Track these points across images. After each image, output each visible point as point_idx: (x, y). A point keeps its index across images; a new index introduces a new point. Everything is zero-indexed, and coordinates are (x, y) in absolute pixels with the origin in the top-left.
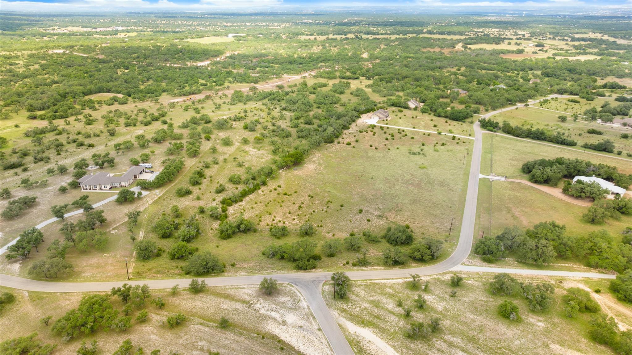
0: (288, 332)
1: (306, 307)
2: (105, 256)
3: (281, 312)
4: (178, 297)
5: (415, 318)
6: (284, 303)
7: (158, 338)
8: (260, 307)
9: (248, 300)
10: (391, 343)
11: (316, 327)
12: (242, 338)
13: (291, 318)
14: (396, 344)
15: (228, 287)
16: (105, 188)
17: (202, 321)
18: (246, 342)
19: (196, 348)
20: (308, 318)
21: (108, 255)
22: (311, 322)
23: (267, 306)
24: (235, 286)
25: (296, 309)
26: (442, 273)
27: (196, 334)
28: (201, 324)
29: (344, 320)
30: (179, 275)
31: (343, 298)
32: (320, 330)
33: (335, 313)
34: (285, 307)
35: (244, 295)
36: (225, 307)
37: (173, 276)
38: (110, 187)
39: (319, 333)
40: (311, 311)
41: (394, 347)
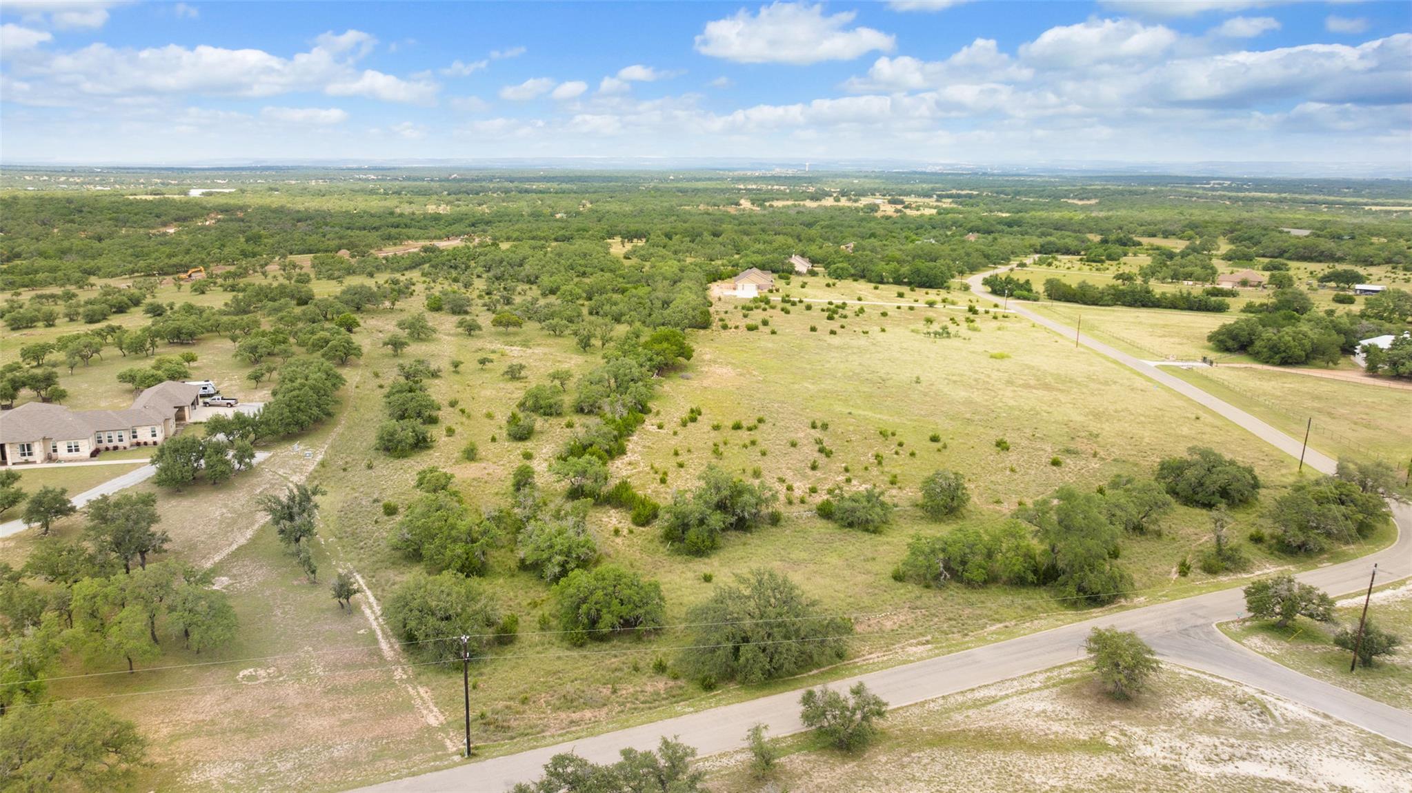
2: (250, 678)
16: (74, 455)
21: (262, 672)
24: (960, 699)
30: (674, 697)
31: (1370, 666)
37: (652, 704)
38: (93, 448)
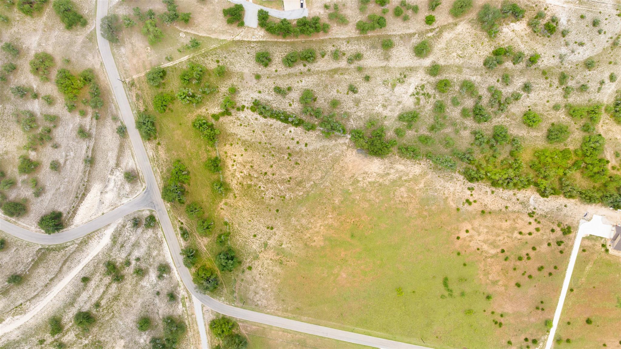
0: (95, 197)
1: (122, 203)
2: (147, 49)
3: (115, 189)
4: (113, 122)
5: (128, 268)
6: (124, 188)
7: (70, 129)
8: (117, 175)
9: (122, 166)
10: (100, 254)
11: (105, 212)
12: (80, 174)
13: (110, 196)
14: (101, 256)
15: (132, 149)
17: (91, 148)
18: (79, 177)
19: (67, 152)
20: (112, 206)
21: (149, 50)
22: (108, 208)
23: (119, 179)
24: (134, 153)
25: (119, 197)
26: (187, 289)
27: (79, 148)
28: (88, 148)
29: (115, 226)
32: (103, 214)
33: (120, 221)
34: (120, 189)
35: (126, 161)
36: (109, 155)
39: (100, 213)
40: (119, 206)
41: (98, 255)
